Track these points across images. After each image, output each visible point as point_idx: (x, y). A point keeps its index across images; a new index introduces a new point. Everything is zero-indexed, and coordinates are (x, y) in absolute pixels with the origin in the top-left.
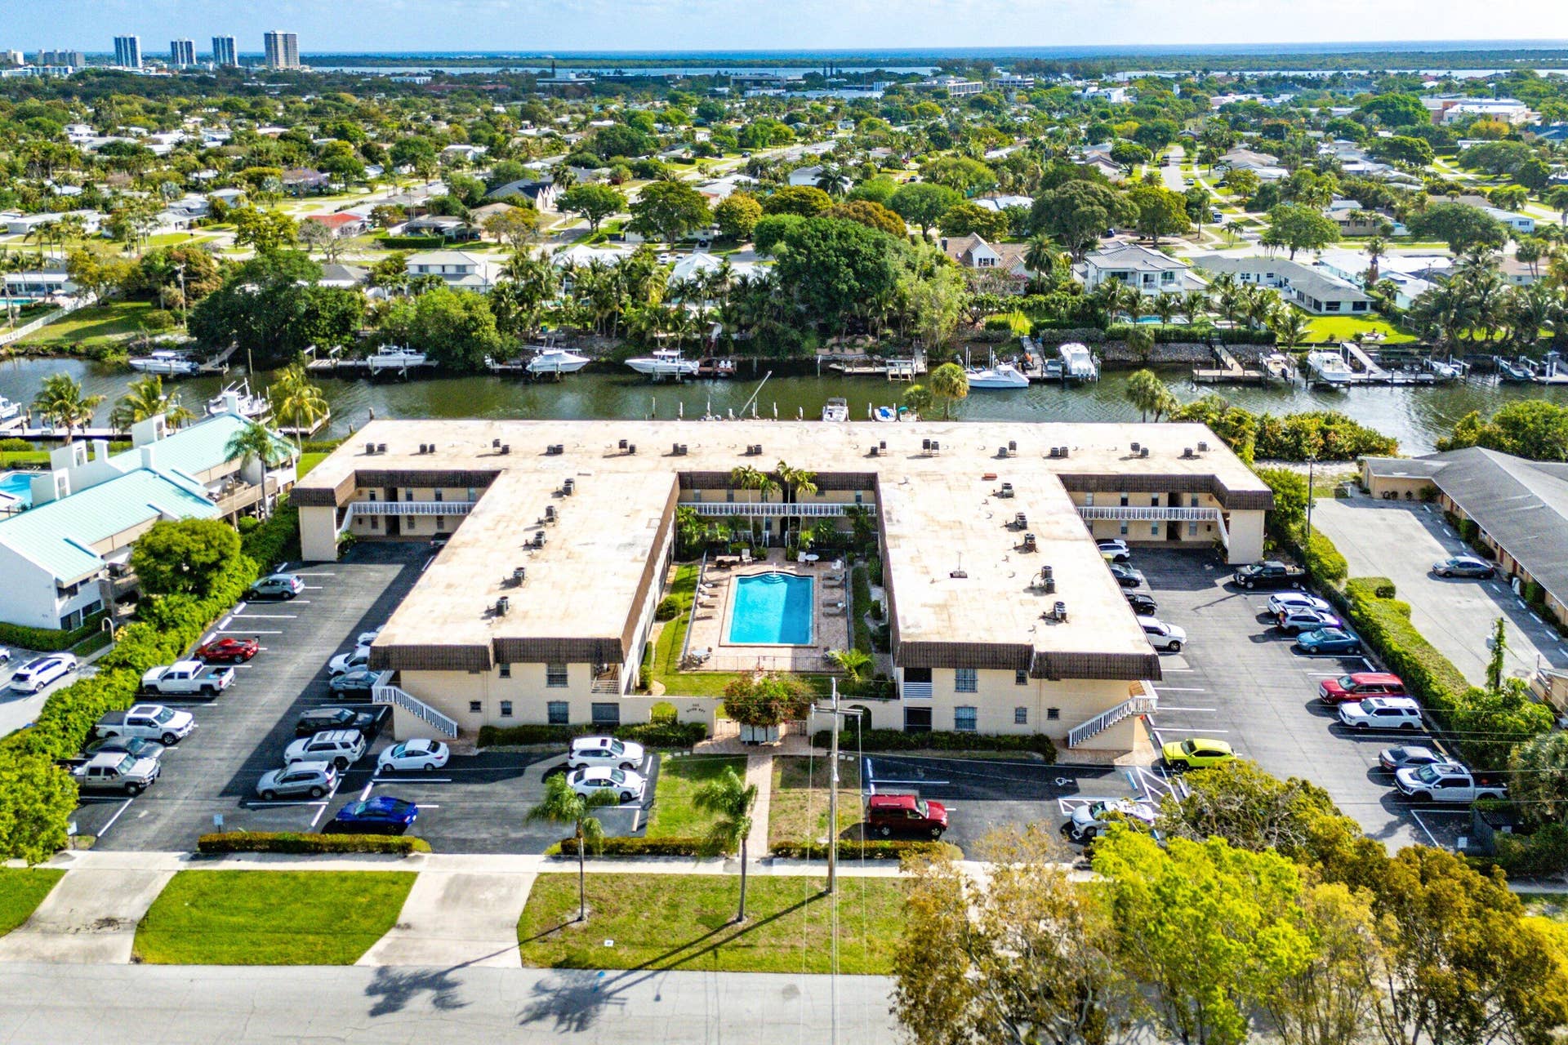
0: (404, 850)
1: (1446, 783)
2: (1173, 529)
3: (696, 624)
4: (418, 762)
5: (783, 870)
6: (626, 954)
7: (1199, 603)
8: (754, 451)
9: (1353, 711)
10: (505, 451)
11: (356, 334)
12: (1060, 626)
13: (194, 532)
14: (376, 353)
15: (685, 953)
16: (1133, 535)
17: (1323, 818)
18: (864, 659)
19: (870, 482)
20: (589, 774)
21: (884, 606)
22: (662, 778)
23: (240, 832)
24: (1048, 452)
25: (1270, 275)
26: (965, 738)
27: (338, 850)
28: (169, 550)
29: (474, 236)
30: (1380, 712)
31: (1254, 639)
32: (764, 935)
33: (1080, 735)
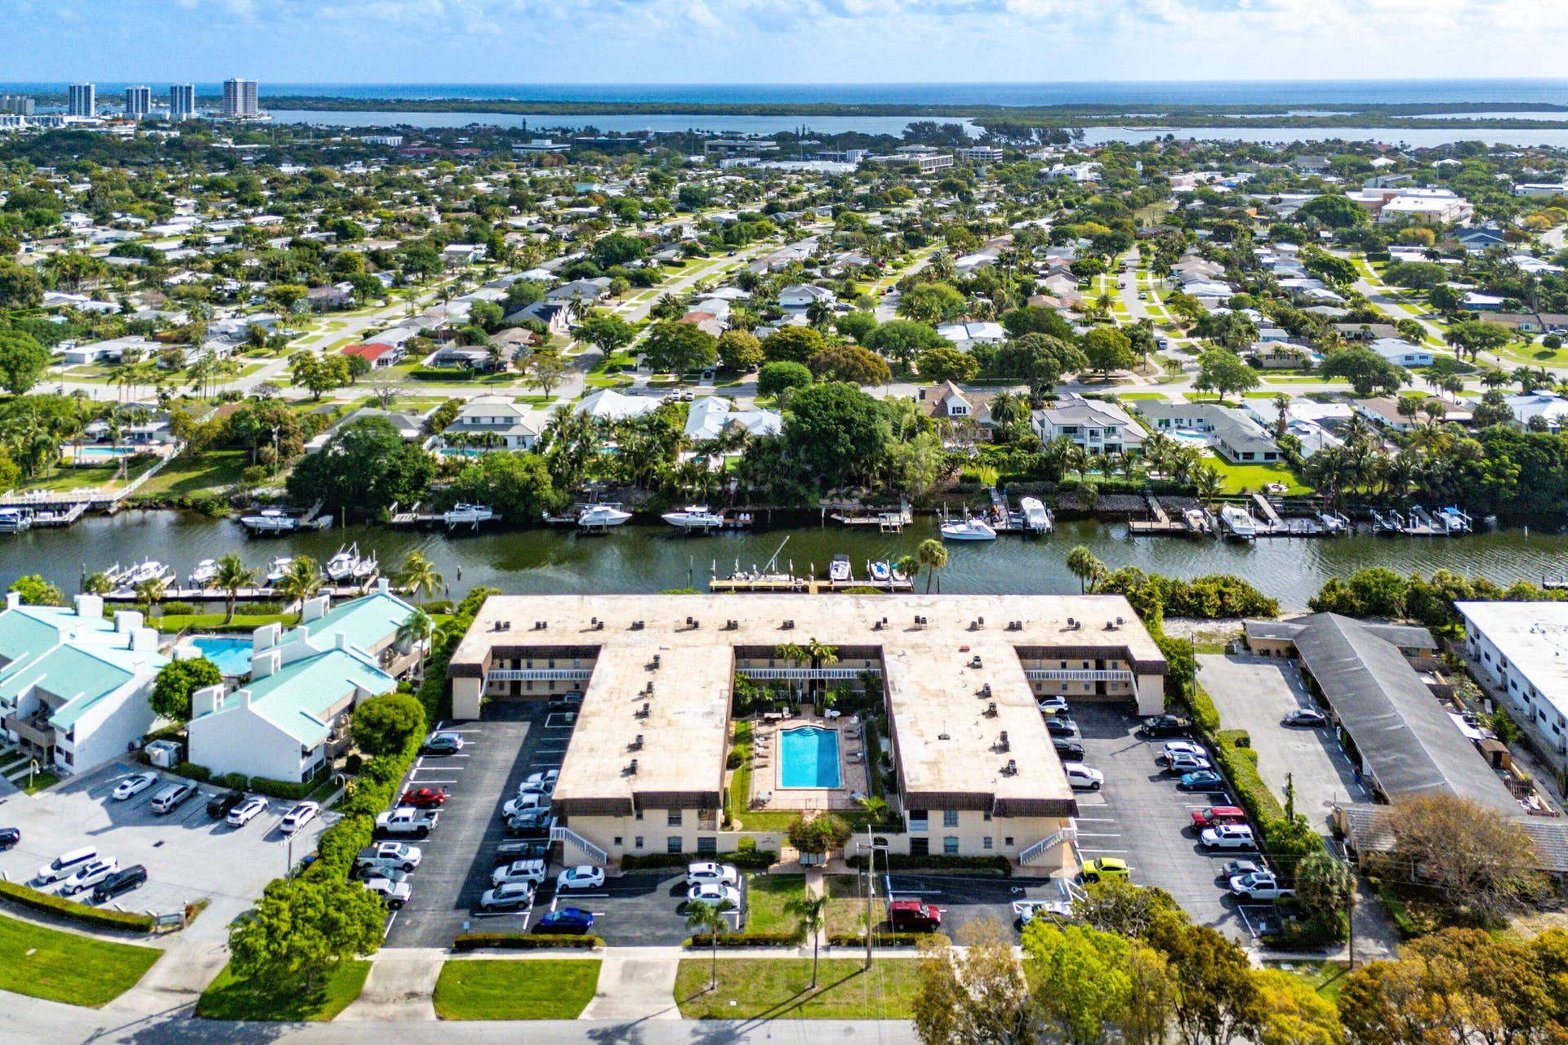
0: (590, 945)
1: (1259, 886)
2: (1101, 686)
3: (757, 771)
4: (585, 883)
5: (837, 954)
6: (744, 1009)
7: (1116, 749)
8: (788, 626)
9: (1209, 835)
10: (600, 627)
11: (428, 489)
12: (1013, 778)
13: (397, 707)
14: (452, 509)
15: (781, 1009)
16: (1071, 692)
17: (1166, 913)
18: (882, 804)
19: (876, 652)
20: (705, 889)
21: (892, 756)
22: (750, 892)
23: (478, 934)
24: (1007, 626)
25: (1200, 421)
26: (951, 860)
27: (546, 945)
28: (380, 721)
29: (501, 366)
30: (1227, 836)
31: (1152, 779)
32: (829, 996)
33: (1027, 856)
